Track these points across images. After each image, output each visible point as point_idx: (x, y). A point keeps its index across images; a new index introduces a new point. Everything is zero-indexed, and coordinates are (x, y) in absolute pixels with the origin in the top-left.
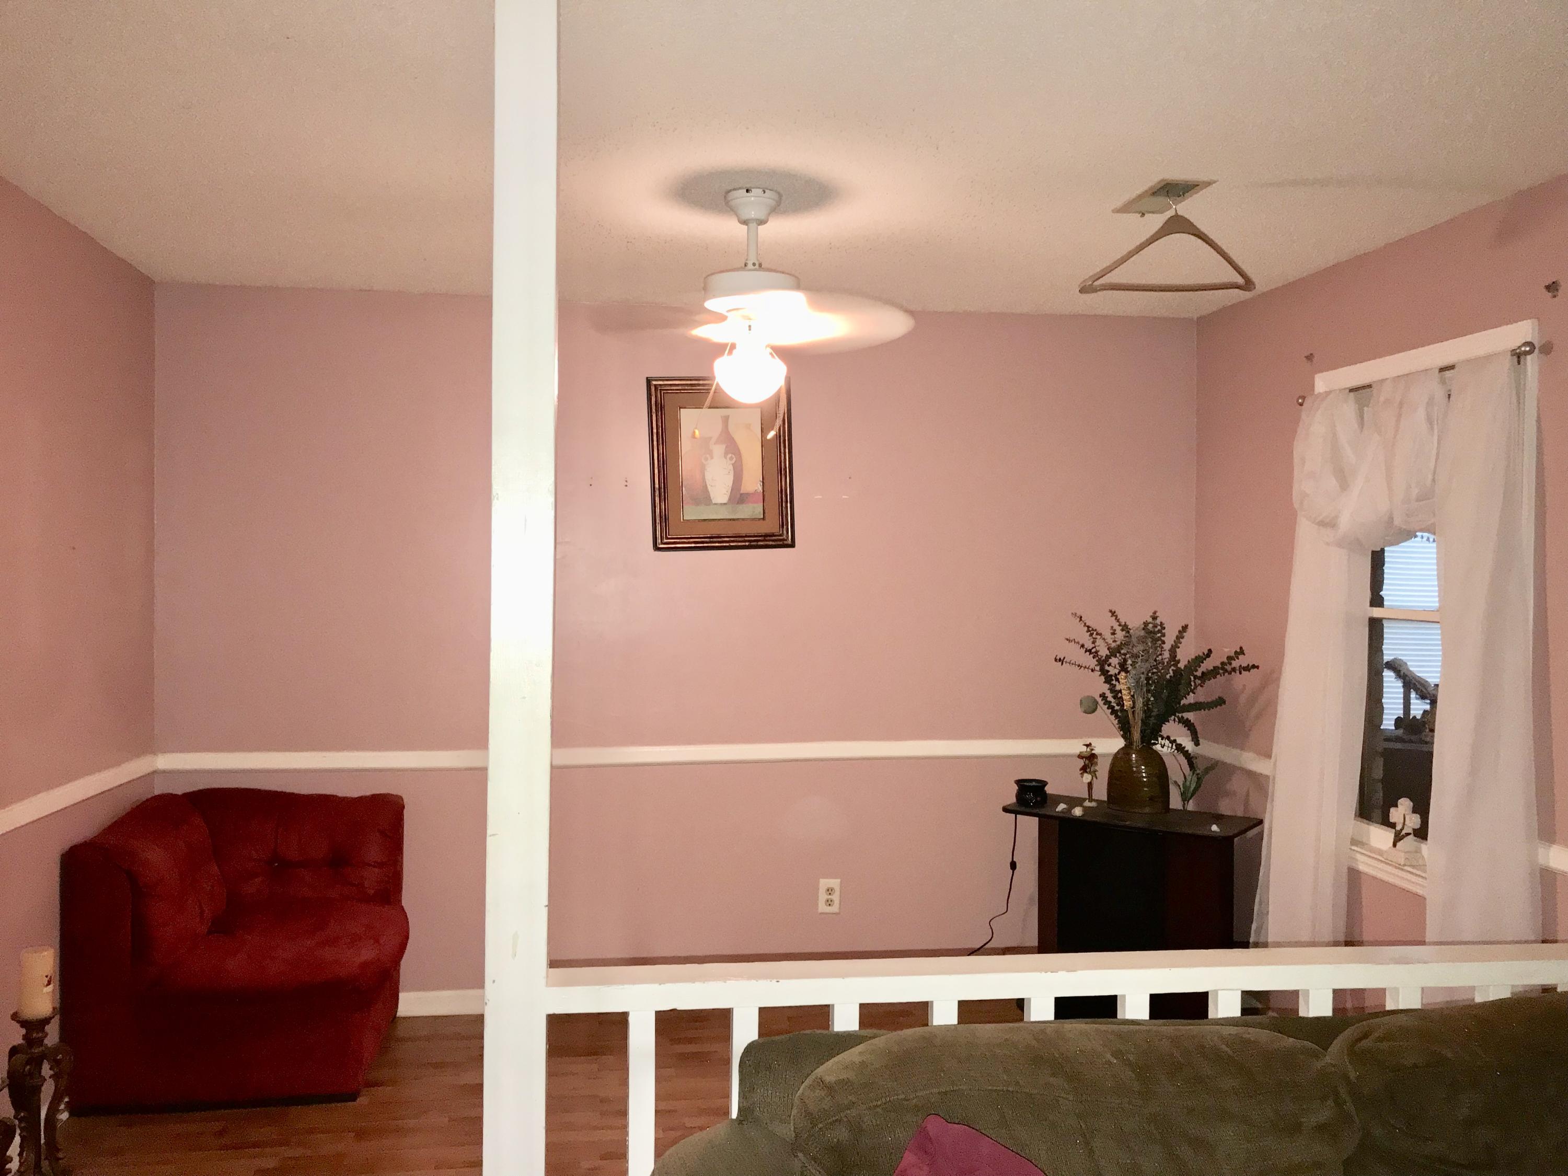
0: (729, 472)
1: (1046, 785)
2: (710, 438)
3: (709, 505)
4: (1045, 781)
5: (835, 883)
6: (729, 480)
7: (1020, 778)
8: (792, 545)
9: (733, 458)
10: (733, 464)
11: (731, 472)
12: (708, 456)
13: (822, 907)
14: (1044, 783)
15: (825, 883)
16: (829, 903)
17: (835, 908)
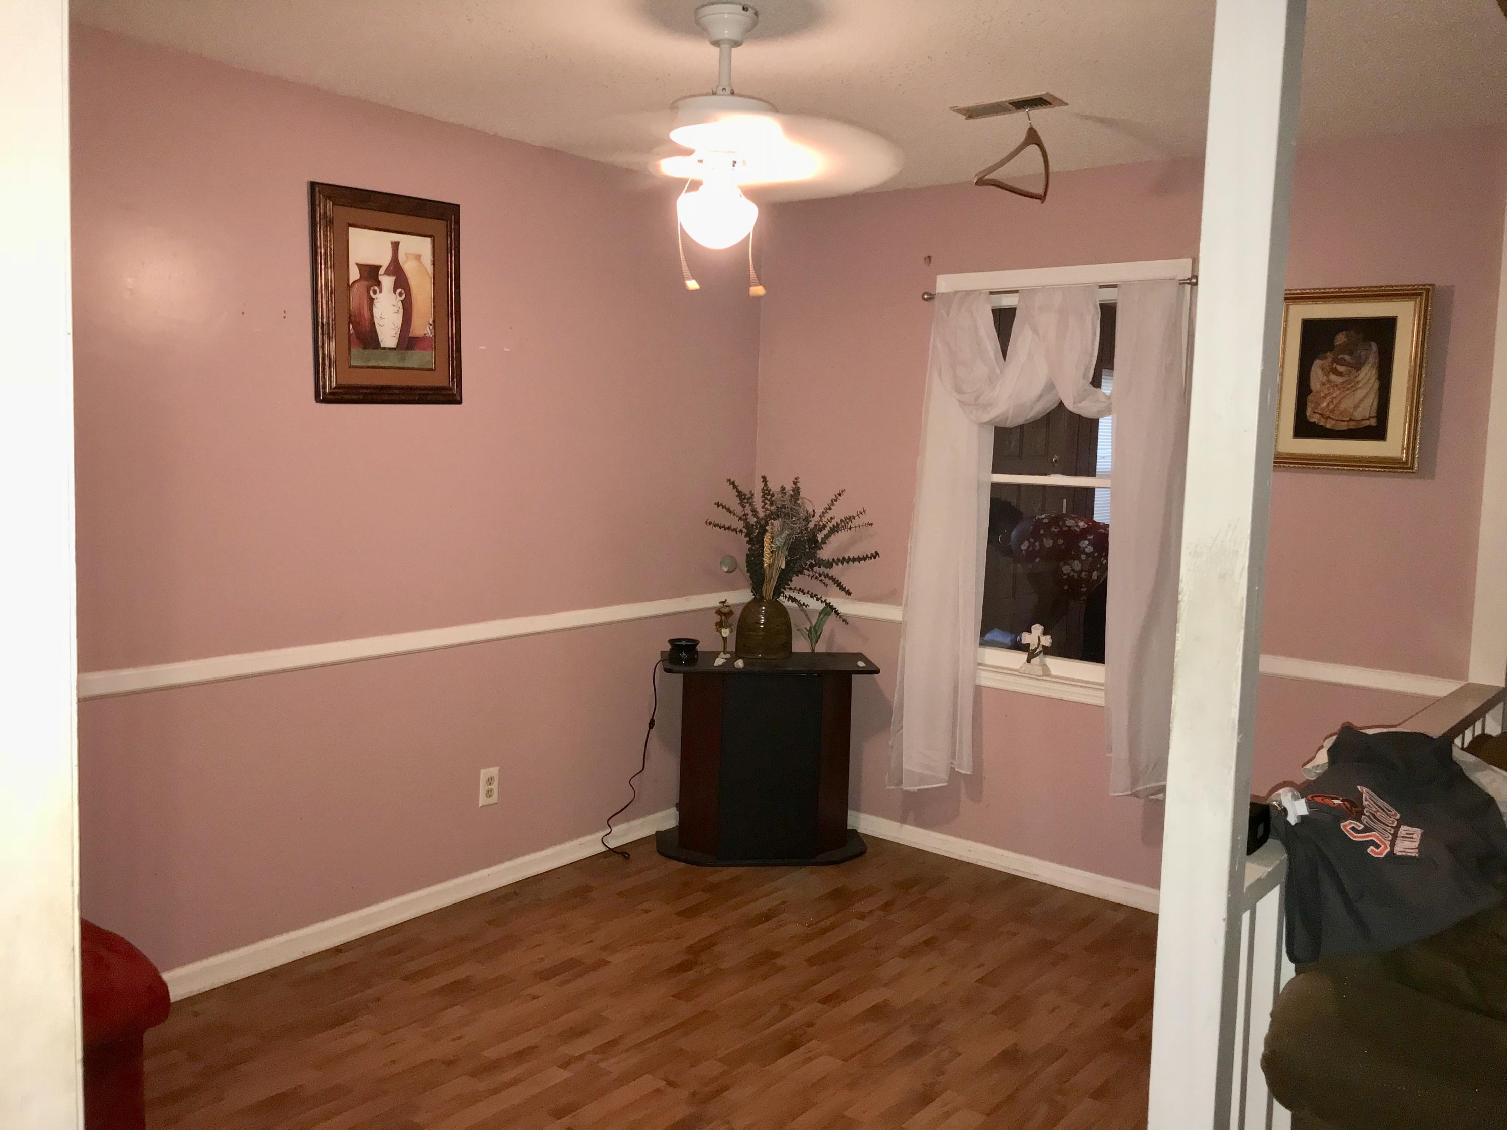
0: (398, 311)
1: (698, 644)
2: (380, 267)
3: (377, 348)
4: (698, 641)
5: (494, 771)
6: (398, 319)
7: (672, 638)
8: (460, 402)
9: (402, 294)
10: (402, 301)
11: (400, 310)
12: (376, 288)
13: (483, 800)
14: (695, 643)
15: (485, 774)
16: (489, 794)
17: (494, 799)
